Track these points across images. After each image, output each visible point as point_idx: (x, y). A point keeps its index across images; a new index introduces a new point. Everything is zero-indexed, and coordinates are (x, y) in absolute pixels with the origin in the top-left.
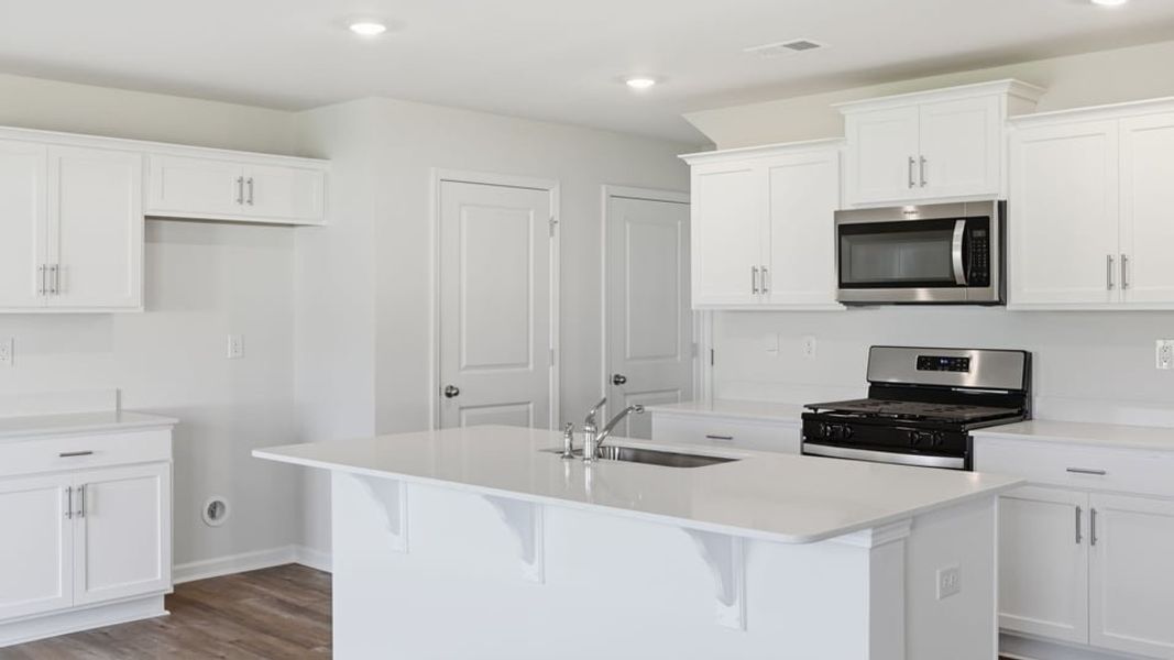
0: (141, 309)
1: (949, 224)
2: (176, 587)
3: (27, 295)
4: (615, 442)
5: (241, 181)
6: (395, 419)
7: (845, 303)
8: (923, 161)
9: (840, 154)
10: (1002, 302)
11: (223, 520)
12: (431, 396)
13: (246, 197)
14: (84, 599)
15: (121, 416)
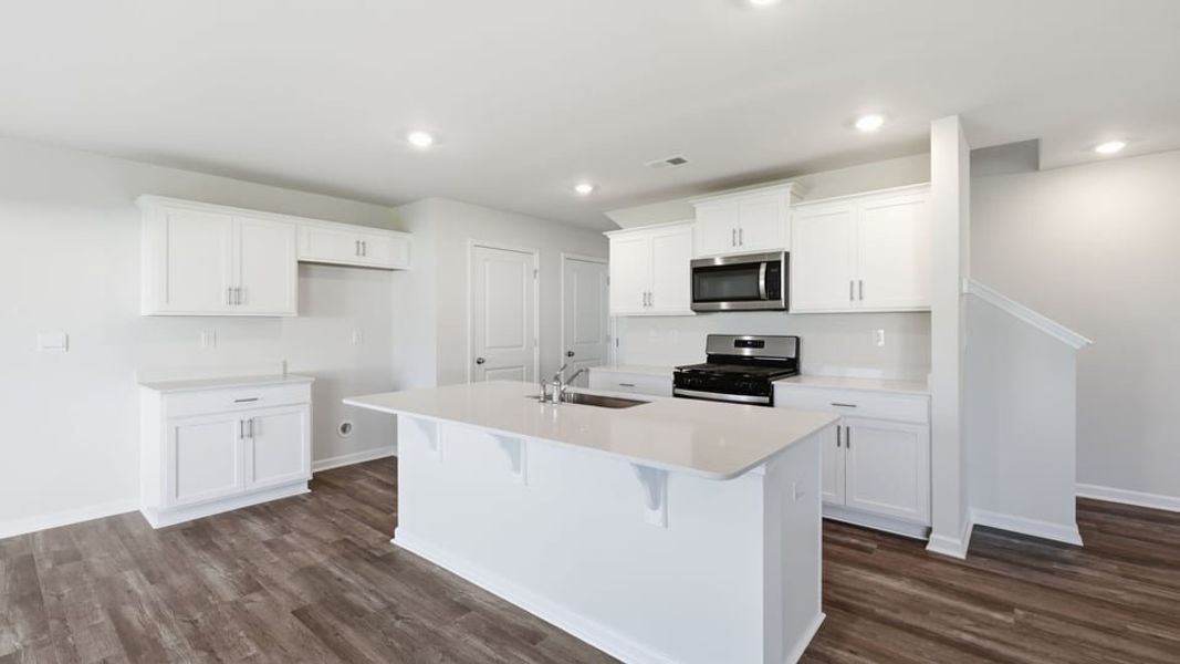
0: (296, 315)
1: (757, 265)
2: (315, 475)
3: (220, 305)
4: (573, 390)
5: (358, 243)
6: (447, 377)
7: (695, 311)
8: (741, 231)
9: (693, 229)
10: (786, 309)
11: (350, 434)
12: (469, 364)
13: (361, 251)
14: (252, 487)
15: (286, 377)
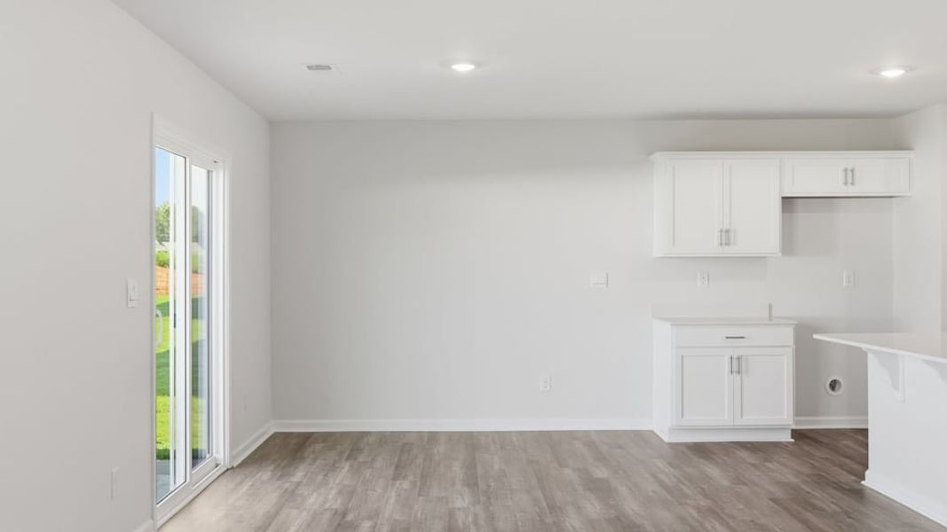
0: (780, 254)
3: (712, 247)
5: (846, 170)
11: (840, 392)
13: (850, 181)
14: (740, 422)
15: (771, 319)
